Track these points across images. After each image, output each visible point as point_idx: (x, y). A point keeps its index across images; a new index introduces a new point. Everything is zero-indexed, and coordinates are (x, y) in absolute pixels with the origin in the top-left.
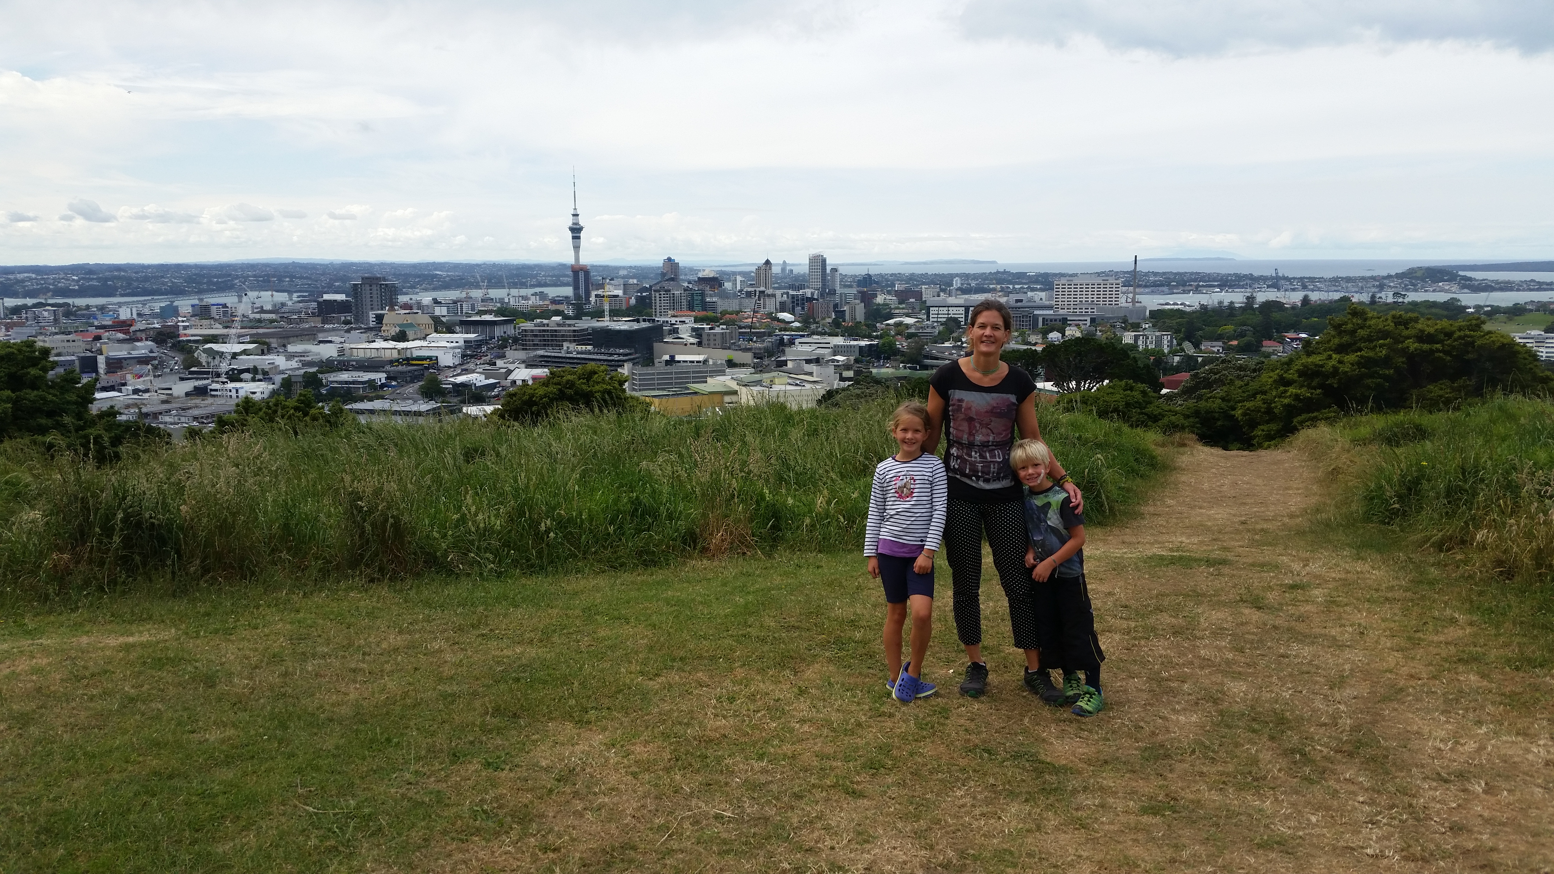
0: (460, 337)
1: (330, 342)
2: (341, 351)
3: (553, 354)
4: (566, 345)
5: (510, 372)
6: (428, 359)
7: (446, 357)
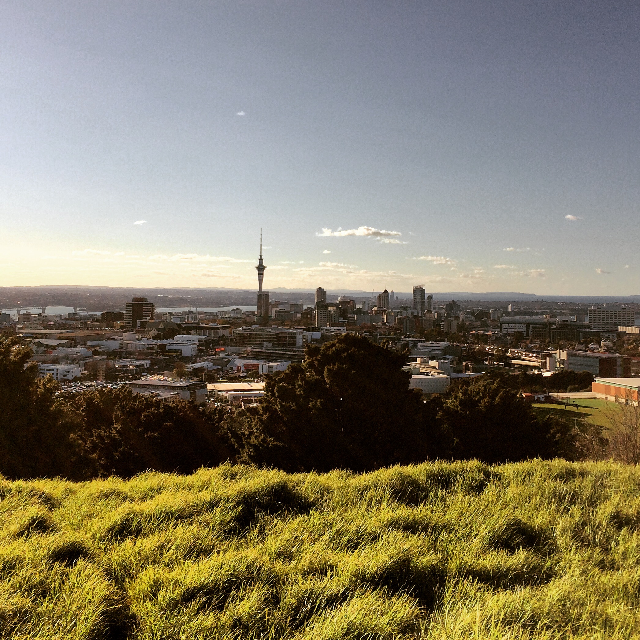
0: (195, 337)
1: (114, 339)
3: (257, 350)
4: (265, 344)
5: (229, 361)
6: (176, 351)
7: (188, 351)
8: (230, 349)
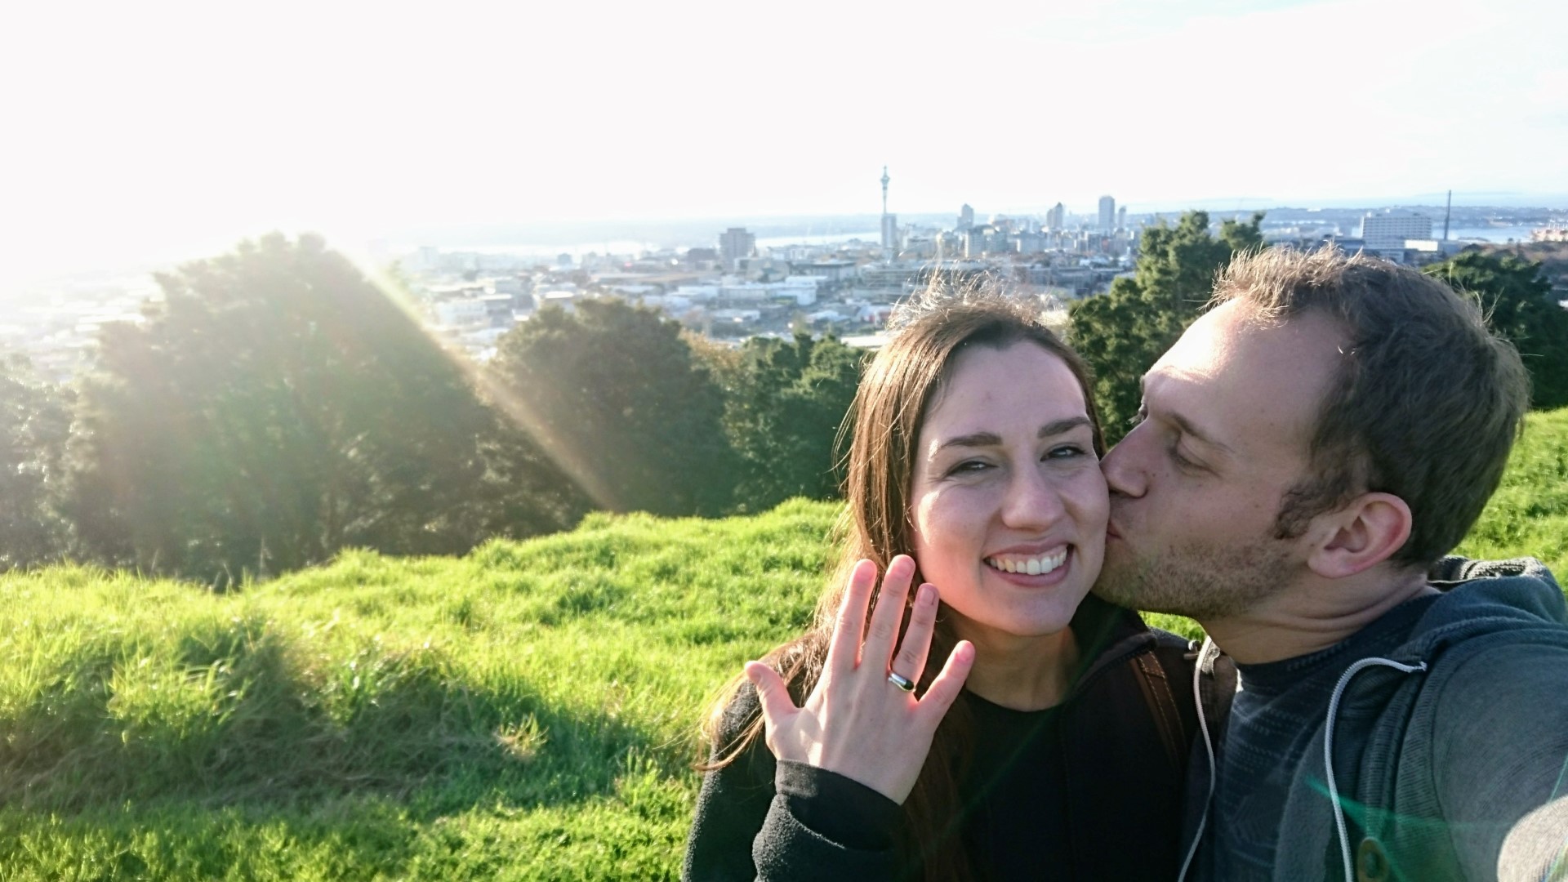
0: (812, 280)
1: (710, 284)
2: (721, 292)
5: (858, 309)
6: (790, 298)
7: (806, 298)
8: (857, 292)
